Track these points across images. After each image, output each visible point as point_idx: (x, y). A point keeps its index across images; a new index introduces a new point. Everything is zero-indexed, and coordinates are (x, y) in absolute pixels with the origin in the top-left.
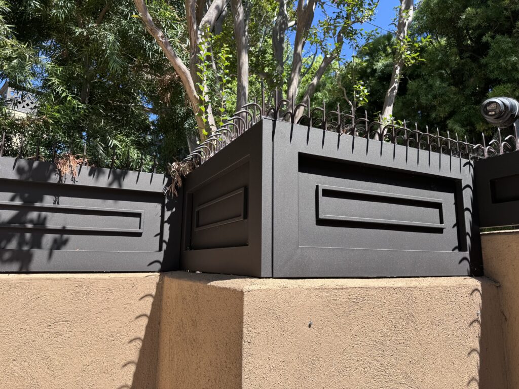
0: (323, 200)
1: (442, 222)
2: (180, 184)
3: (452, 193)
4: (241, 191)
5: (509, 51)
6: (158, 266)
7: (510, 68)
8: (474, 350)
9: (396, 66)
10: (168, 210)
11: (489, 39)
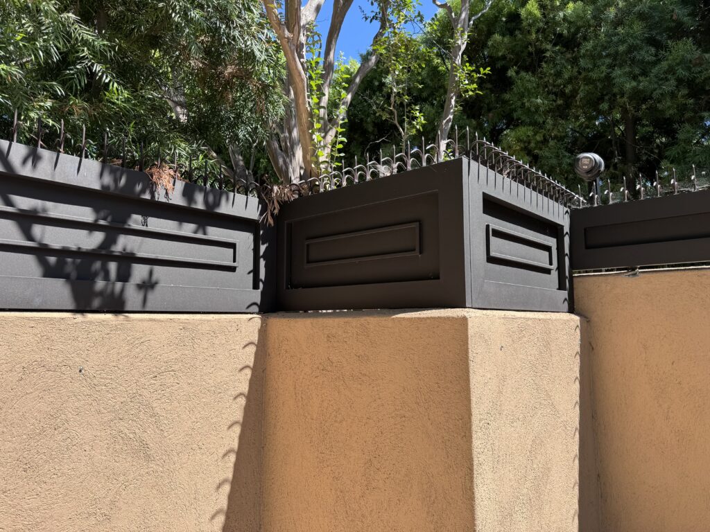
0: (492, 239)
1: (550, 264)
2: (277, 211)
3: (555, 238)
4: (414, 225)
5: (533, 91)
9: (452, 95)
10: (263, 244)
11: (514, 74)
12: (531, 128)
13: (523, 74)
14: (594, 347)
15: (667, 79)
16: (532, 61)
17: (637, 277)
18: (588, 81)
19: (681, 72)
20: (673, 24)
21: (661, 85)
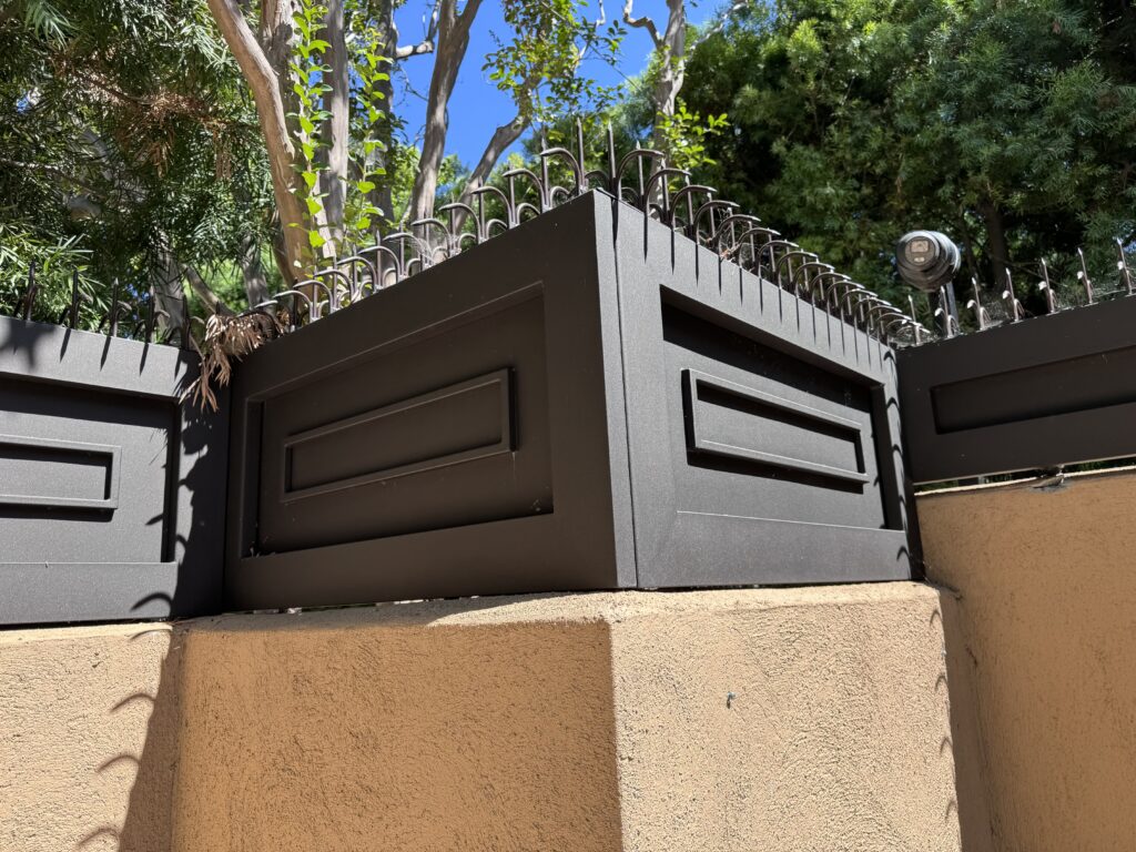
0: (698, 405)
1: (860, 469)
3: (866, 411)
4: (500, 378)
5: (818, 175)
6: (163, 608)
10: (189, 452)
11: (784, 149)
12: (820, 239)
13: (799, 148)
14: (979, 659)
15: (1054, 136)
16: (813, 125)
17: (1061, 491)
18: (912, 150)
19: (1079, 119)
20: (1055, 43)
21: (1046, 145)
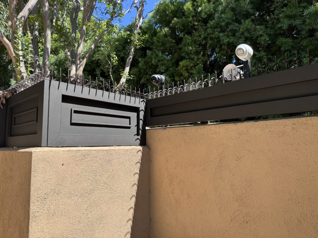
0: (74, 115)
1: (130, 124)
2: (4, 102)
3: (136, 112)
4: (35, 109)
5: (189, 44)
7: (189, 52)
8: (137, 173)
9: (132, 47)
11: (183, 36)
13: (186, 36)
14: (152, 161)
18: (211, 39)
20: (245, 13)
21: (239, 40)
